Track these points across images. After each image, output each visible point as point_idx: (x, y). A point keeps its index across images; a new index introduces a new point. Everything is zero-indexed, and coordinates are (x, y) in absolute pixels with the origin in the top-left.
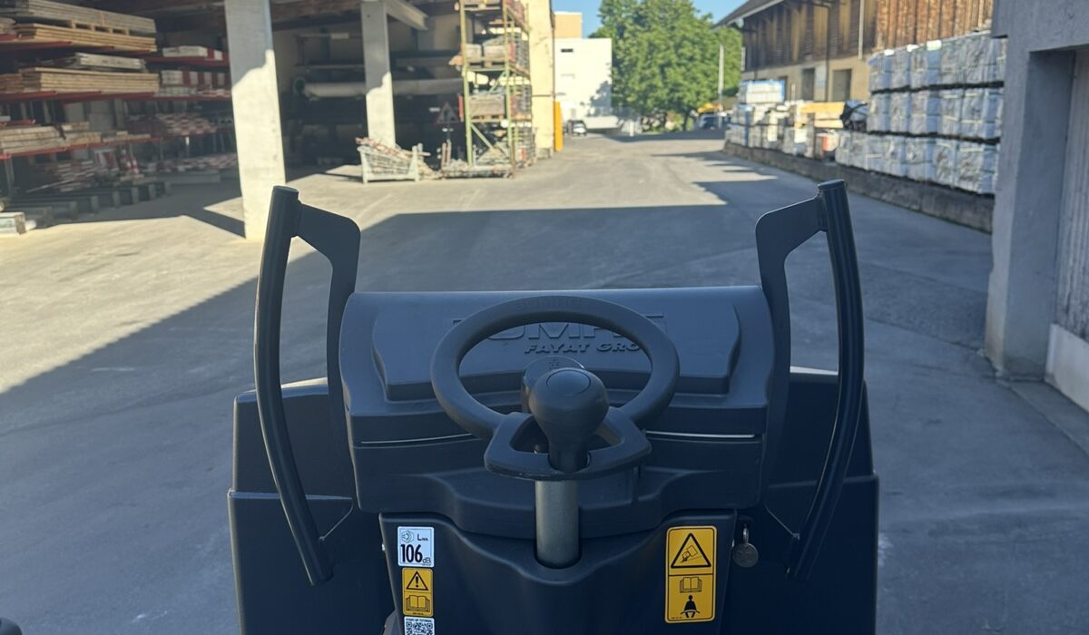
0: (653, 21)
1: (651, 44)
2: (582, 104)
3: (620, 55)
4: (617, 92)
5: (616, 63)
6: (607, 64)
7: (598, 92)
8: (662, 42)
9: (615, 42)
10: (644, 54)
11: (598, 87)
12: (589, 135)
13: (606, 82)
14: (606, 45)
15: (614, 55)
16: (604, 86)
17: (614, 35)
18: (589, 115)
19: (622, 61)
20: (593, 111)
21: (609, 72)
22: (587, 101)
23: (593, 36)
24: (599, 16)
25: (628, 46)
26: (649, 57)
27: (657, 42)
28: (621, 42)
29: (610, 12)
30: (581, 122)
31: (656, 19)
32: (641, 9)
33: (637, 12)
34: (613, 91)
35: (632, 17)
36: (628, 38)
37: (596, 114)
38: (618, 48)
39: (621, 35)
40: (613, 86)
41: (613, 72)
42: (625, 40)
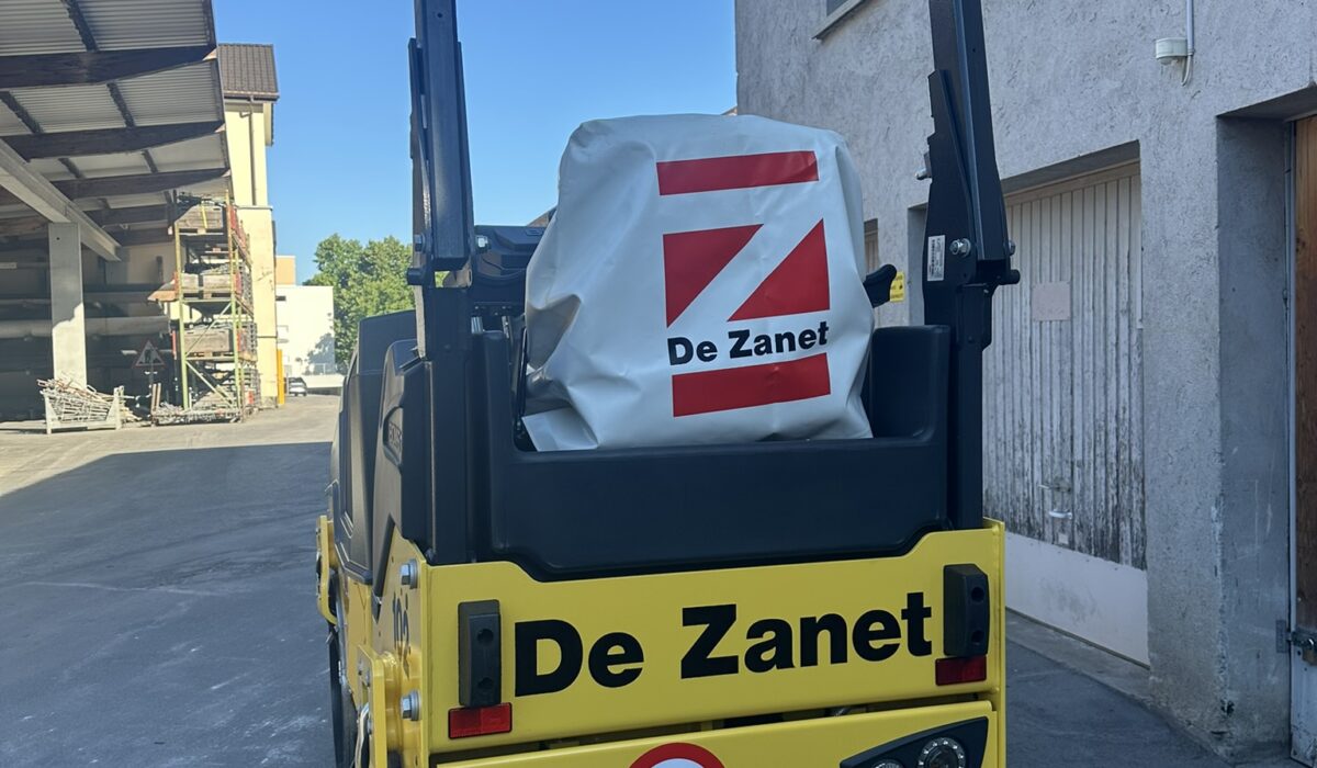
0: (382, 268)
1: (381, 293)
2: (298, 360)
3: (344, 305)
4: (341, 347)
5: (339, 314)
6: (329, 314)
7: (318, 346)
8: (396, 291)
9: (337, 291)
10: (375, 303)
11: (318, 341)
12: (308, 395)
13: (329, 335)
14: (326, 293)
15: (336, 305)
16: (325, 339)
17: (335, 283)
18: (308, 373)
19: (347, 313)
20: (312, 368)
21: (332, 324)
22: (304, 356)
23: (308, 283)
24: (316, 261)
25: (353, 295)
26: (381, 307)
27: (388, 291)
28: (344, 291)
29: (329, 257)
30: (300, 380)
31: (386, 266)
32: (368, 256)
33: (362, 259)
34: (336, 347)
35: (356, 263)
36: (352, 286)
37: (316, 372)
38: (342, 297)
39: (344, 284)
40: (337, 340)
41: (335, 324)
42: (349, 289)
